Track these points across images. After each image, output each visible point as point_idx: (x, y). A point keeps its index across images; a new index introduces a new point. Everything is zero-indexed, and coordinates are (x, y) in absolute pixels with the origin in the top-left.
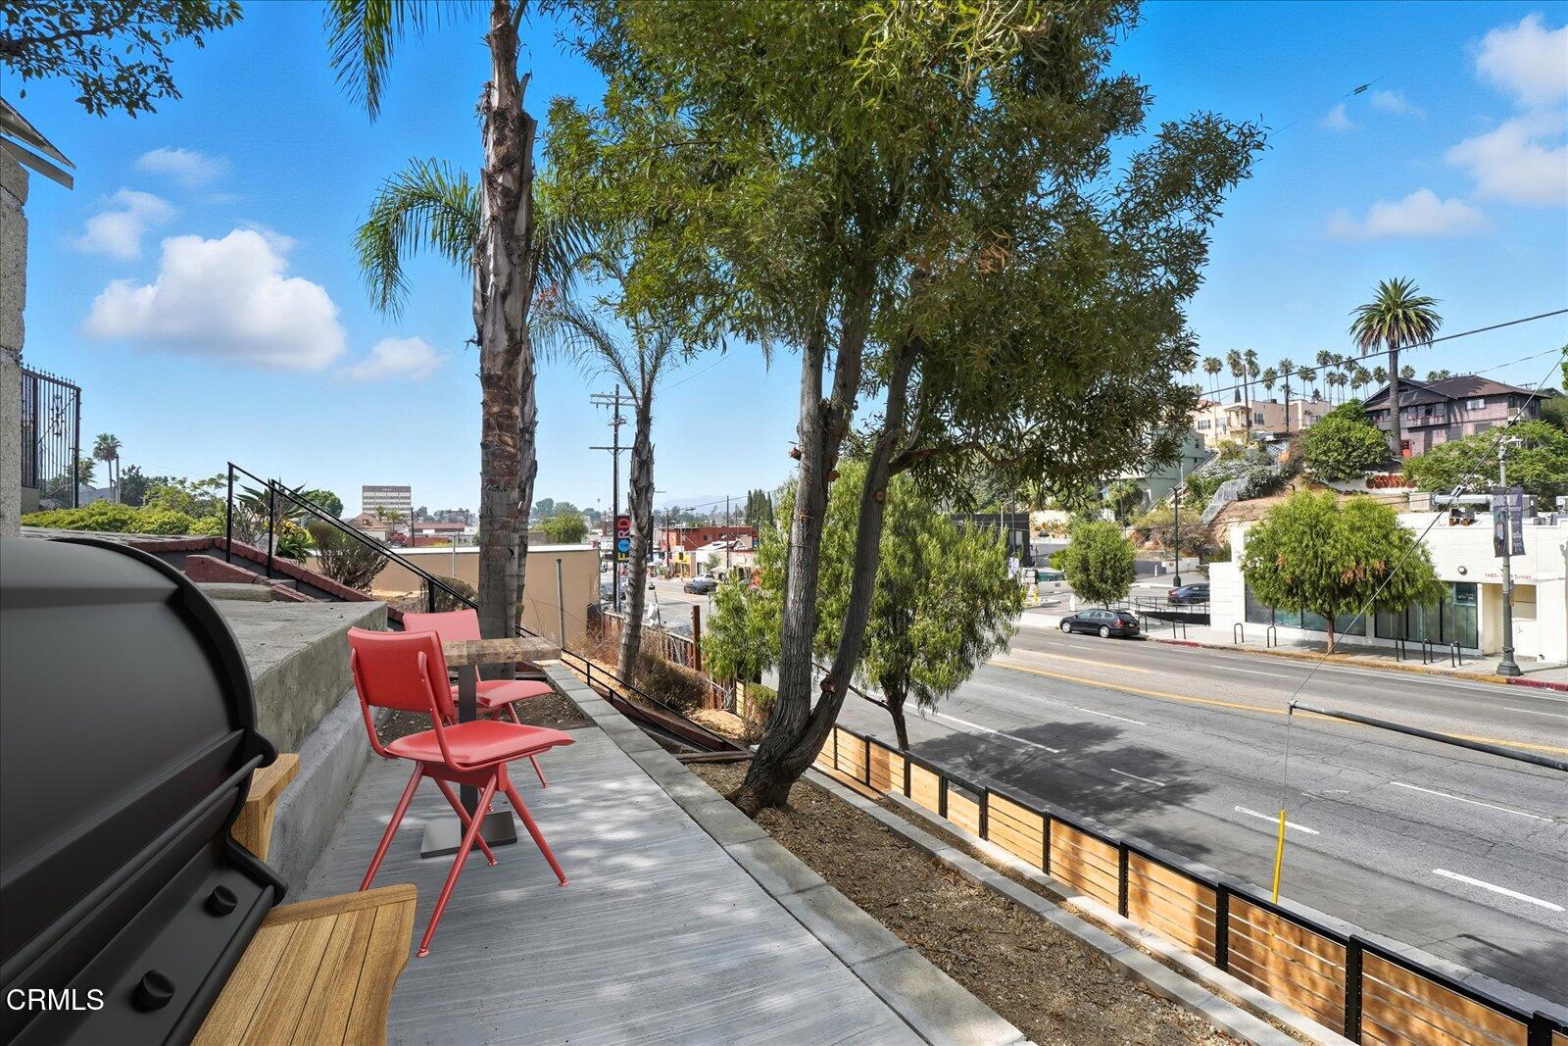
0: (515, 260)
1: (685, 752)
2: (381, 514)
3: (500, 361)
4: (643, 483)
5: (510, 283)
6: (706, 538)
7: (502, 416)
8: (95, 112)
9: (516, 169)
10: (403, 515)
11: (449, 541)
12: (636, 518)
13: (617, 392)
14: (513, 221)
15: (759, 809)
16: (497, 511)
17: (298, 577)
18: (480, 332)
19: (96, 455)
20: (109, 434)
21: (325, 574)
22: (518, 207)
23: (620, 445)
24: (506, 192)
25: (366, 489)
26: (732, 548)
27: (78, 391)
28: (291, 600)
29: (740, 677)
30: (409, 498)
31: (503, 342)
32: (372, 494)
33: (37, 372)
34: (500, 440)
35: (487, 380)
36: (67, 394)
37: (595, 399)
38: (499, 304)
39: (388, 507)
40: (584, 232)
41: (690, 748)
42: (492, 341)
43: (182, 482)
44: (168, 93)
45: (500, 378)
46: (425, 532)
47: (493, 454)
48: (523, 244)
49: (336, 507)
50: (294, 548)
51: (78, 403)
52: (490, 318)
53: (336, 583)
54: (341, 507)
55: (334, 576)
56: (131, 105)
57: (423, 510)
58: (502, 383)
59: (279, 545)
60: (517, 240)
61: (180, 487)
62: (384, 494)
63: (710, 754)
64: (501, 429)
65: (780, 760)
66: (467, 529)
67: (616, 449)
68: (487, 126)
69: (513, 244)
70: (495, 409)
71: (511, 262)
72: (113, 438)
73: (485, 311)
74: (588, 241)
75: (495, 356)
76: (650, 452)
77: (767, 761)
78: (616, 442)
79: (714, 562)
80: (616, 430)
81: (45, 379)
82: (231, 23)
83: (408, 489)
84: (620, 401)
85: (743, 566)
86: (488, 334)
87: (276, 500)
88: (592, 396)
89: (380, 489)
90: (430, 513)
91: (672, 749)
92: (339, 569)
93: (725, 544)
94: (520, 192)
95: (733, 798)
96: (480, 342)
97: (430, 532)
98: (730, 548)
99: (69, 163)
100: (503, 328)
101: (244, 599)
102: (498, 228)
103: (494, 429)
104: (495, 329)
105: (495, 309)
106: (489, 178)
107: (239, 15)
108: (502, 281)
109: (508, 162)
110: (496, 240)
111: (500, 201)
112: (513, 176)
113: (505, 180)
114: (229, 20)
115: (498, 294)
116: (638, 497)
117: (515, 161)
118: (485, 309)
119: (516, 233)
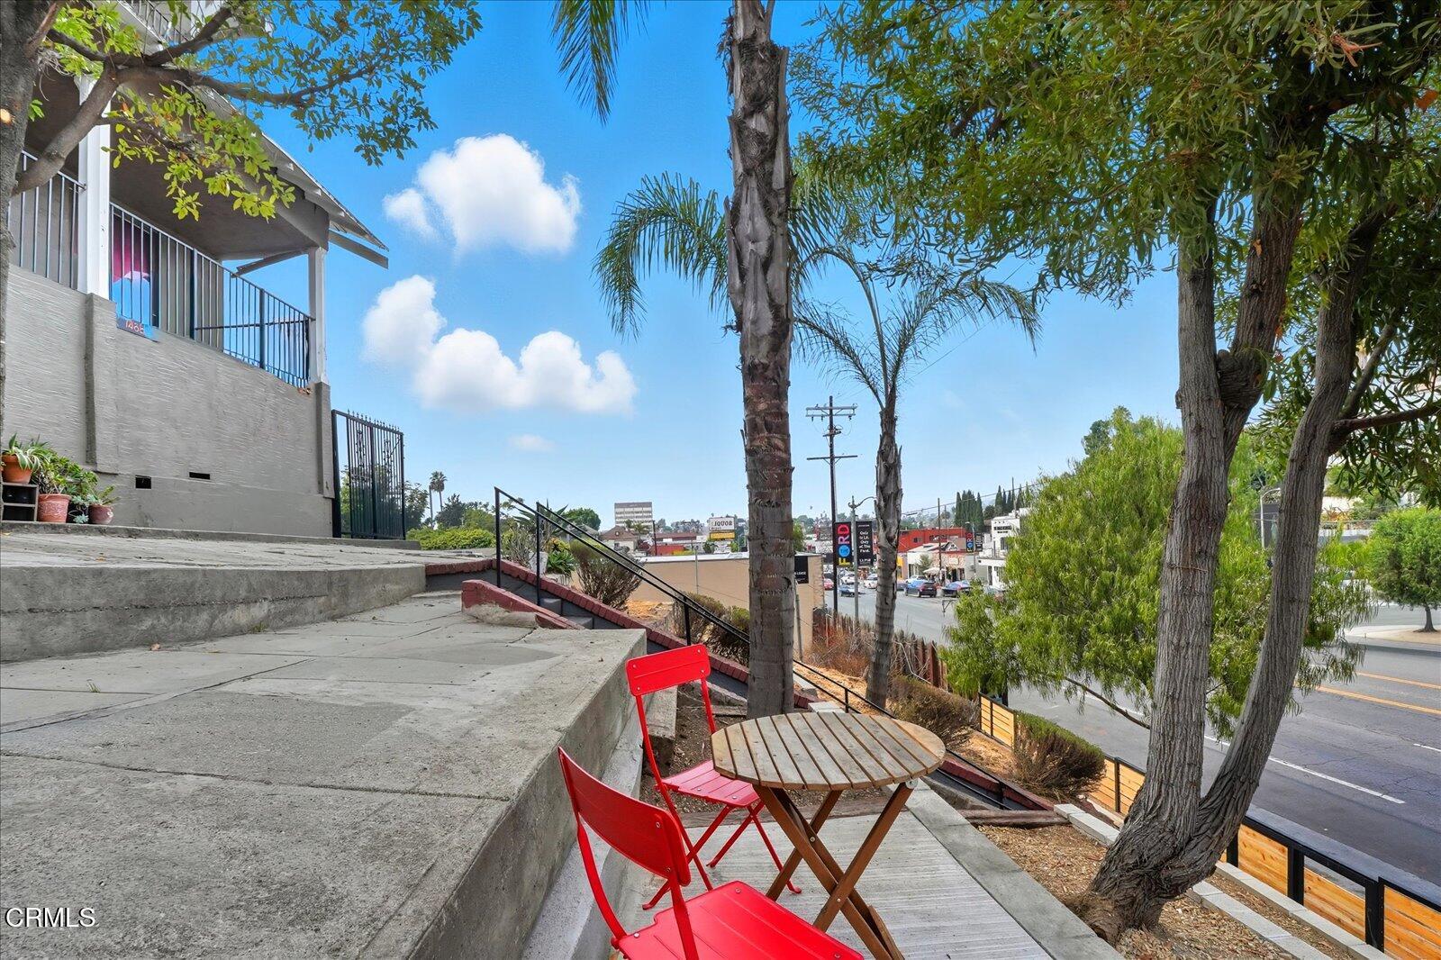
0: (776, 220)
1: (974, 808)
2: (629, 527)
3: (765, 347)
4: (890, 490)
5: (771, 248)
6: (916, 540)
7: (770, 414)
8: (373, 163)
9: (770, 109)
10: (647, 527)
11: (685, 549)
12: (885, 527)
13: (831, 404)
14: (770, 173)
15: (1120, 930)
16: (769, 532)
17: (564, 596)
18: (739, 314)
19: (431, 488)
20: (439, 471)
21: (586, 593)
22: (774, 155)
23: (836, 454)
24: (760, 138)
25: (617, 506)
26: (944, 549)
27: (402, 435)
28: (555, 627)
29: (985, 692)
30: (650, 512)
31: (767, 323)
32: (621, 510)
33: (372, 422)
34: (769, 443)
35: (749, 371)
36: (394, 438)
37: (810, 412)
38: (760, 276)
39: (636, 521)
40: (814, 221)
41: (977, 802)
42: (754, 322)
43: (486, 506)
44: (426, 126)
45: (766, 367)
46: (665, 541)
47: (761, 461)
48: (783, 199)
49: (595, 522)
50: (561, 564)
51: (402, 446)
52: (750, 293)
53: (596, 602)
54: (599, 522)
55: (594, 596)
56: (398, 145)
57: (662, 521)
58: (769, 373)
59: (549, 562)
60: (777, 195)
61: (484, 510)
62: (631, 510)
63: (1006, 813)
64: (770, 432)
65: (1157, 868)
66: (698, 537)
67: (832, 458)
68: (732, 65)
69: (772, 200)
70: (762, 406)
71: (771, 223)
72: (442, 475)
73: (743, 291)
74: (820, 232)
75: (758, 340)
76: (897, 456)
77: (1136, 865)
78: (832, 451)
79: (926, 563)
80: (831, 440)
81: (379, 427)
82: (473, 35)
83: (649, 505)
84: (834, 412)
85: (954, 567)
86: (749, 314)
87: (542, 522)
88: (808, 409)
89: (628, 505)
90: (668, 524)
91: (958, 804)
92: (598, 588)
93: (937, 545)
94: (776, 135)
95: (1080, 908)
96: (739, 327)
97: (669, 541)
98: (942, 550)
99: (384, 247)
100: (766, 305)
101: (513, 625)
102: (753, 183)
103: (762, 431)
104: (756, 308)
105: (756, 282)
106: (738, 126)
107: (478, 26)
108: (762, 248)
109: (759, 100)
110: (752, 198)
111: (754, 150)
112: (767, 117)
113: (758, 124)
114: (471, 33)
115: (759, 266)
116: (886, 506)
117: (768, 99)
118: (744, 286)
119: (775, 186)
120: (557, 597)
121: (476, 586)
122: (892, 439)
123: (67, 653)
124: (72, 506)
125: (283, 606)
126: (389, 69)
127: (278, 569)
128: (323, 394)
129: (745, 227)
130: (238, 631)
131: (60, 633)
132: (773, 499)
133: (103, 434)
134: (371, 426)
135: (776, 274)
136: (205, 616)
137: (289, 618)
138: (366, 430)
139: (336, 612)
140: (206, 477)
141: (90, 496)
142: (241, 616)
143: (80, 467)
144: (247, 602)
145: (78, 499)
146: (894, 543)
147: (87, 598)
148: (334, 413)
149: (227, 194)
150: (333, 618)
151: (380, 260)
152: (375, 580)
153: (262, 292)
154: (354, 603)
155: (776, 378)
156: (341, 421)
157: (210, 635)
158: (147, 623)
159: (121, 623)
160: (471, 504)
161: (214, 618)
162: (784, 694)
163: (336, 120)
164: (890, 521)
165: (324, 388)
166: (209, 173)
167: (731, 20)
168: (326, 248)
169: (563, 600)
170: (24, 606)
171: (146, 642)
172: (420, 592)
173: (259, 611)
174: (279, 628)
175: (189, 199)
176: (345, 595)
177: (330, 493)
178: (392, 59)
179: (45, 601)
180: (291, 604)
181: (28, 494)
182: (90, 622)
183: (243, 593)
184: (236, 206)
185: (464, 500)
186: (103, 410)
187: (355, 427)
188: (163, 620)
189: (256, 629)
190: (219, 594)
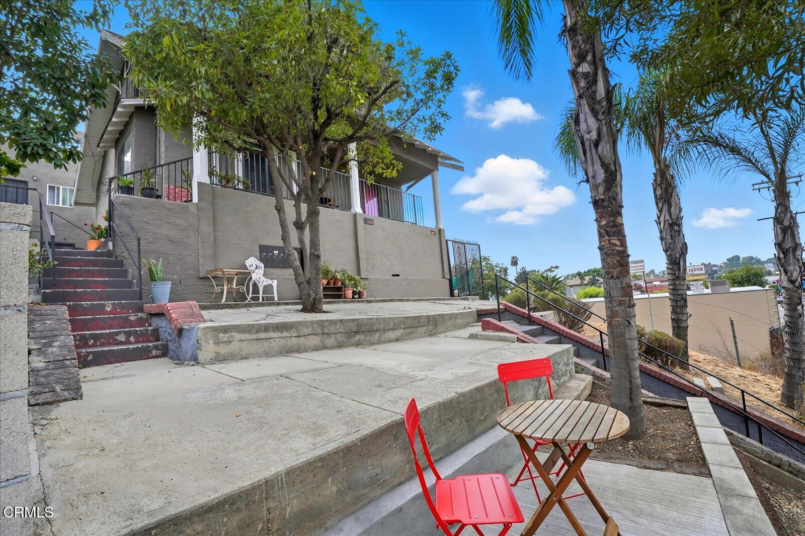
0: (601, 117)
3: (601, 189)
4: (788, 244)
5: (599, 133)
7: (609, 226)
9: (590, 57)
10: (640, 275)
14: (595, 92)
16: (614, 294)
17: (544, 324)
18: (586, 174)
19: (510, 265)
20: (515, 256)
22: (596, 81)
24: (586, 75)
27: (479, 245)
28: (524, 342)
31: (601, 175)
34: (610, 243)
35: (596, 203)
36: (476, 247)
38: (594, 151)
42: (593, 177)
45: (603, 200)
46: (654, 283)
48: (605, 103)
58: (605, 204)
60: (600, 103)
64: (609, 236)
68: (567, 42)
69: (597, 107)
70: (604, 223)
71: (598, 120)
73: (586, 161)
75: (598, 186)
76: (793, 219)
81: (468, 244)
83: (642, 261)
86: (591, 173)
96: (588, 181)
97: (658, 283)
99: (461, 163)
100: (599, 166)
101: (504, 341)
102: (584, 102)
103: (604, 236)
104: (593, 169)
105: (592, 155)
106: (573, 74)
107: (459, 70)
108: (594, 135)
109: (582, 55)
110: (585, 110)
111: (582, 84)
112: (588, 62)
113: (585, 68)
114: (456, 74)
115: (592, 145)
116: (785, 257)
117: (587, 52)
118: (586, 158)
119: (598, 98)
120: (541, 325)
121: (487, 321)
122: (787, 208)
123: (332, 348)
124: (354, 292)
125: (408, 331)
126: (432, 100)
127: (407, 315)
128: (442, 234)
129: (583, 127)
130: (390, 341)
131: (331, 341)
132: (615, 274)
133: (363, 264)
134: (464, 244)
135: (605, 148)
136: (377, 335)
137: (411, 336)
138: (462, 246)
139: (433, 332)
140: (398, 275)
141: (359, 288)
142: (391, 335)
143: (356, 277)
144: (393, 329)
145: (355, 289)
146: (797, 284)
147: (338, 329)
148: (447, 241)
149: (381, 172)
150: (430, 335)
151: (461, 169)
152: (450, 318)
153: (414, 196)
154: (440, 328)
155: (610, 205)
156: (450, 243)
157: (379, 342)
158: (357, 338)
159: (349, 337)
160: (532, 271)
161: (381, 336)
162: (631, 389)
163: (415, 129)
164: (791, 268)
165: (442, 231)
166: (374, 166)
167: (565, 17)
168: (438, 170)
169: (543, 327)
170: (320, 332)
171: (358, 344)
172: (474, 323)
173: (398, 333)
174: (406, 340)
175: (371, 177)
176: (436, 325)
177: (448, 276)
178: (432, 96)
179: (326, 331)
180: (411, 330)
181: (339, 289)
182: (340, 338)
183: (391, 326)
184: (384, 176)
185: (528, 269)
186: (362, 256)
187: (456, 245)
188: (363, 337)
189: (397, 340)
190: (382, 327)
